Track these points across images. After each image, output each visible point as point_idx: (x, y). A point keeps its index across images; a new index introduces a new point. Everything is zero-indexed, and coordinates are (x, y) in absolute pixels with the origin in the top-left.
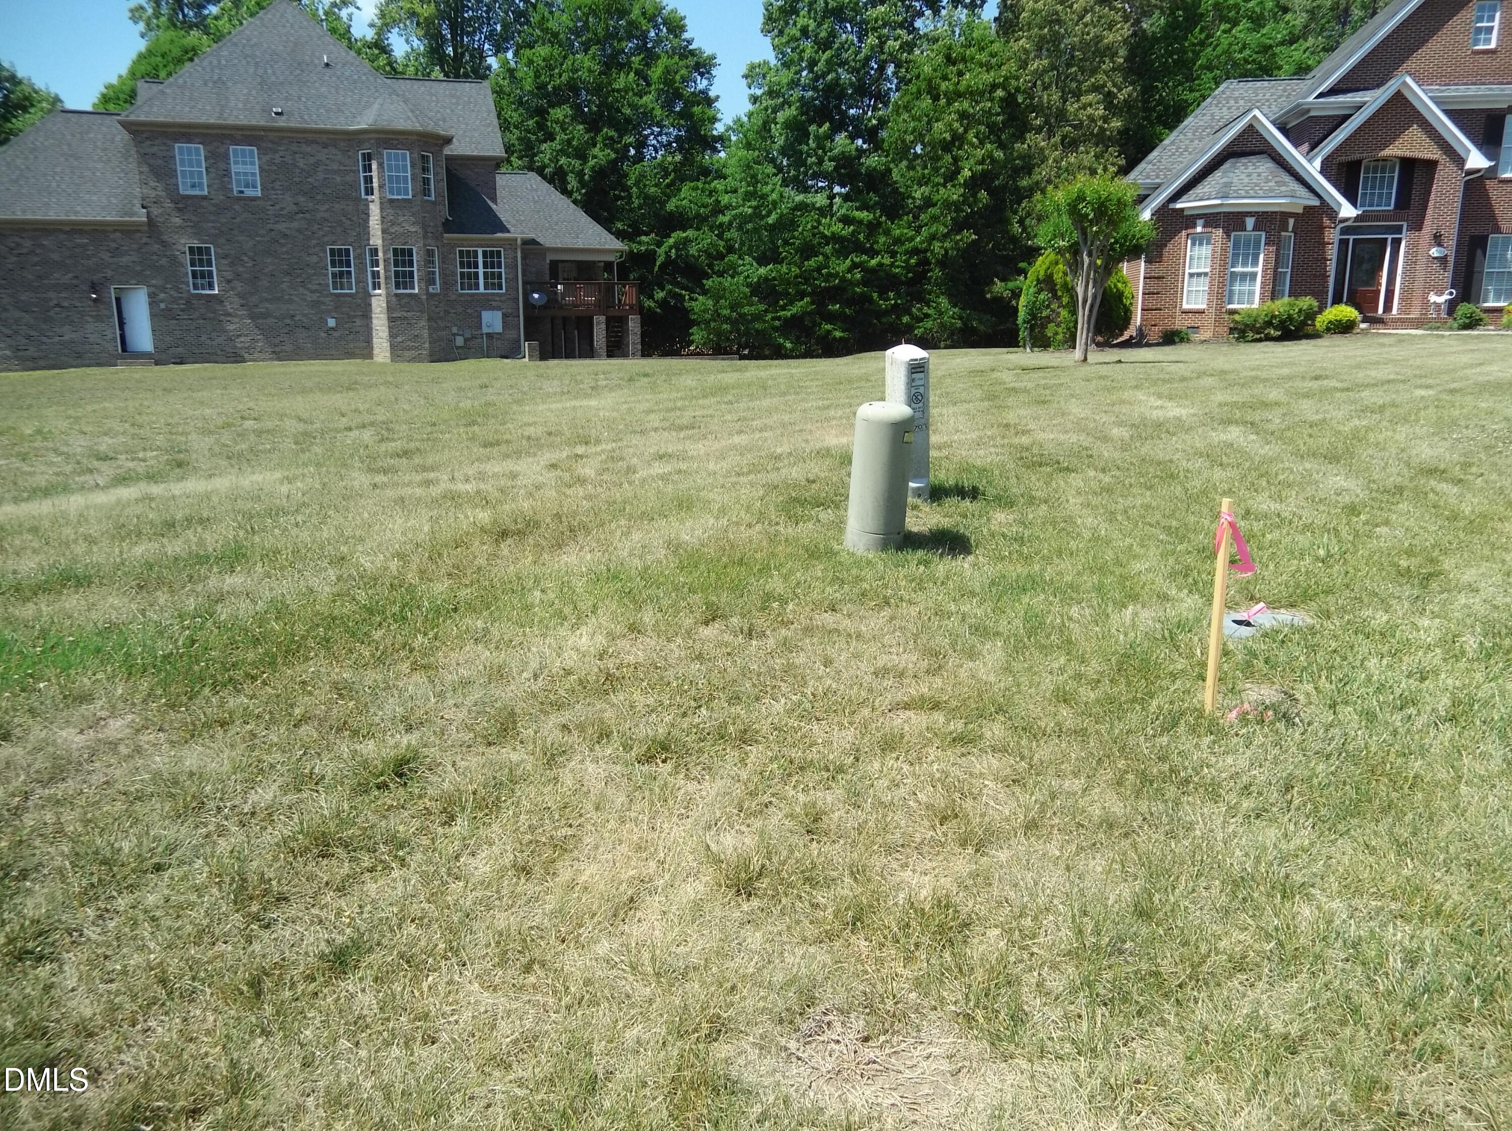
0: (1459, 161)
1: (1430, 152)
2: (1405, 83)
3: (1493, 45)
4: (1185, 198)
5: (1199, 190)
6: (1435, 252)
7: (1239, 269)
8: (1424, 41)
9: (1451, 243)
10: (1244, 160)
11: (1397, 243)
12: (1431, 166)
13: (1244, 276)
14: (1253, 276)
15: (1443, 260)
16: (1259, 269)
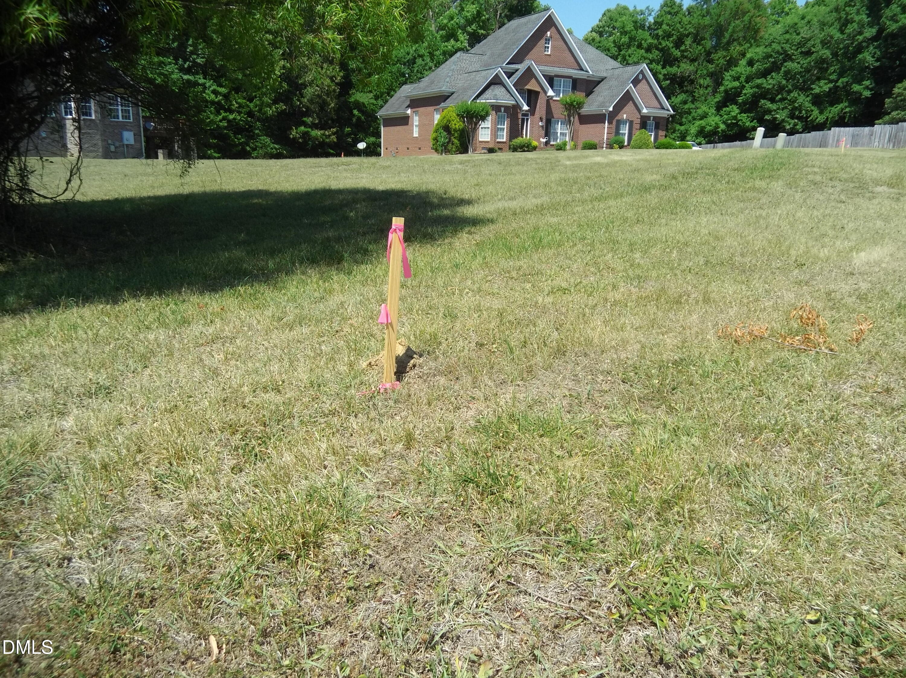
0: (545, 93)
1: (538, 89)
2: (532, 64)
3: (549, 53)
4: (480, 98)
5: (484, 96)
6: (540, 124)
7: (499, 126)
8: (532, 49)
9: (544, 121)
10: (496, 86)
11: (527, 120)
12: (537, 93)
13: (501, 129)
14: (504, 129)
15: (542, 126)
16: (505, 127)
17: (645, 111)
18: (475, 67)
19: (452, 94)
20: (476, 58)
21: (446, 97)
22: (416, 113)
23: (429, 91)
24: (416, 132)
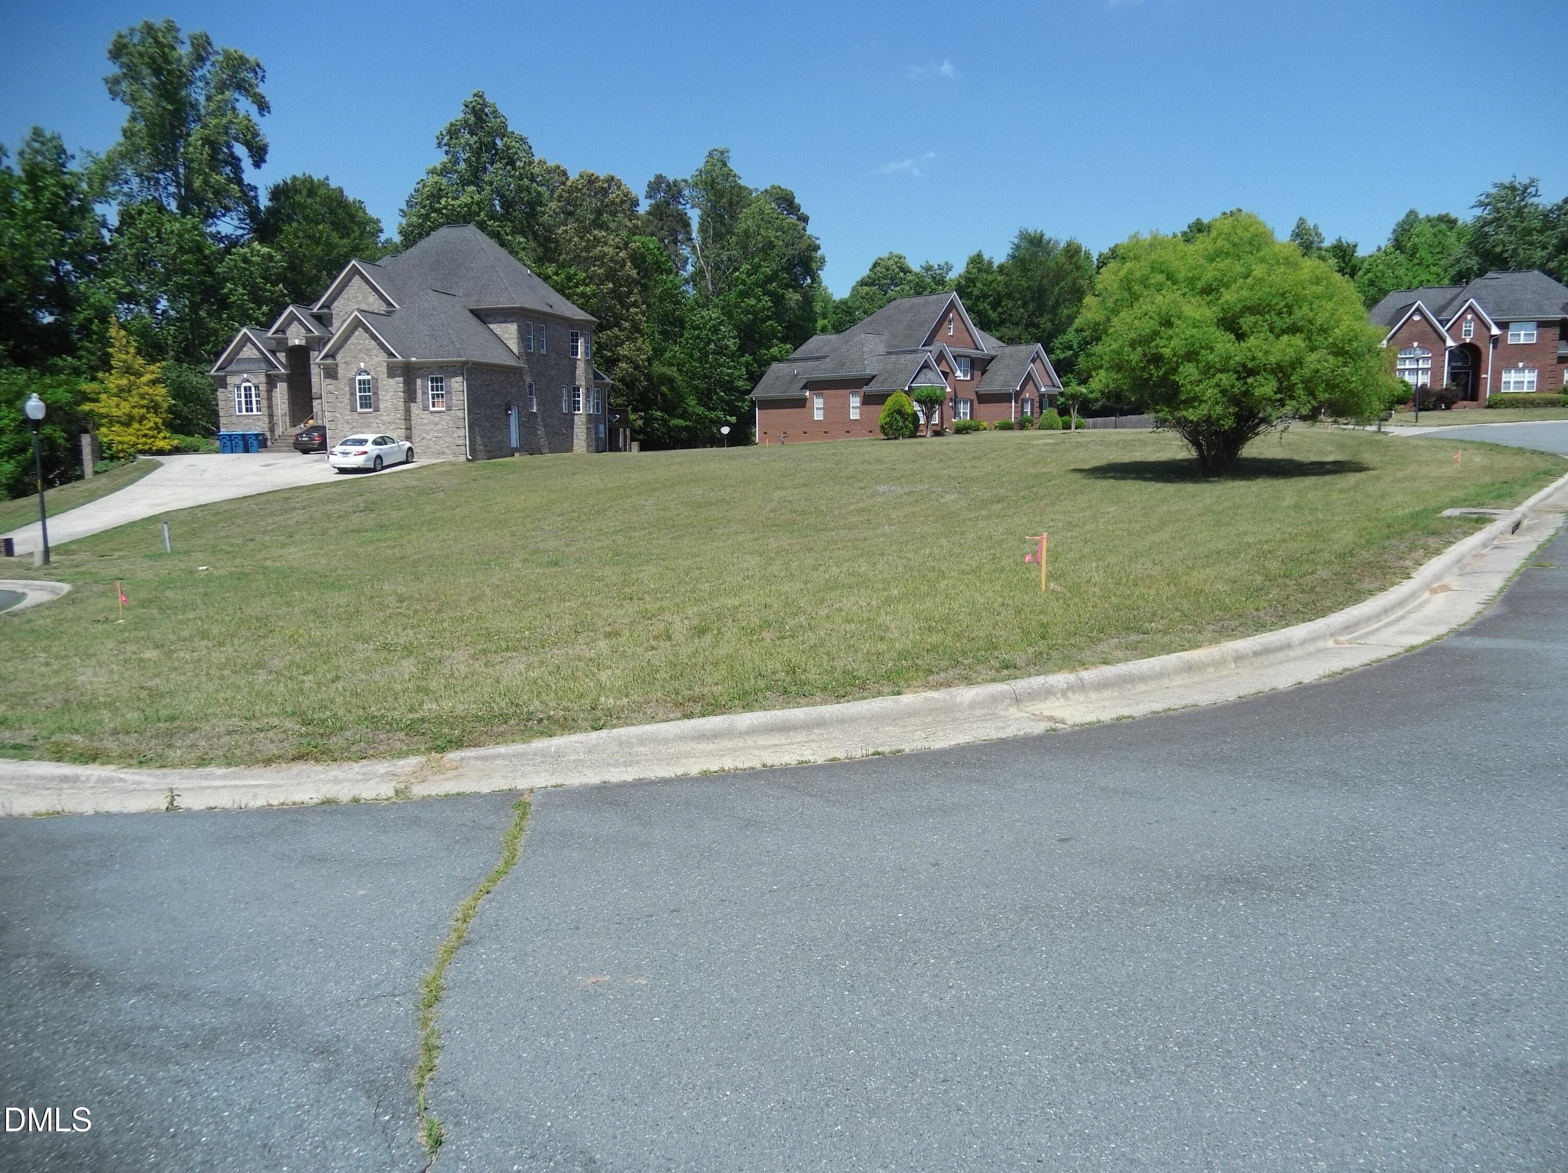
1: (947, 370)
3: (952, 334)
12: (947, 374)
17: (1043, 389)
18: (881, 349)
19: (874, 377)
20: (877, 338)
21: (868, 380)
22: (818, 396)
23: (843, 374)
24: (818, 416)
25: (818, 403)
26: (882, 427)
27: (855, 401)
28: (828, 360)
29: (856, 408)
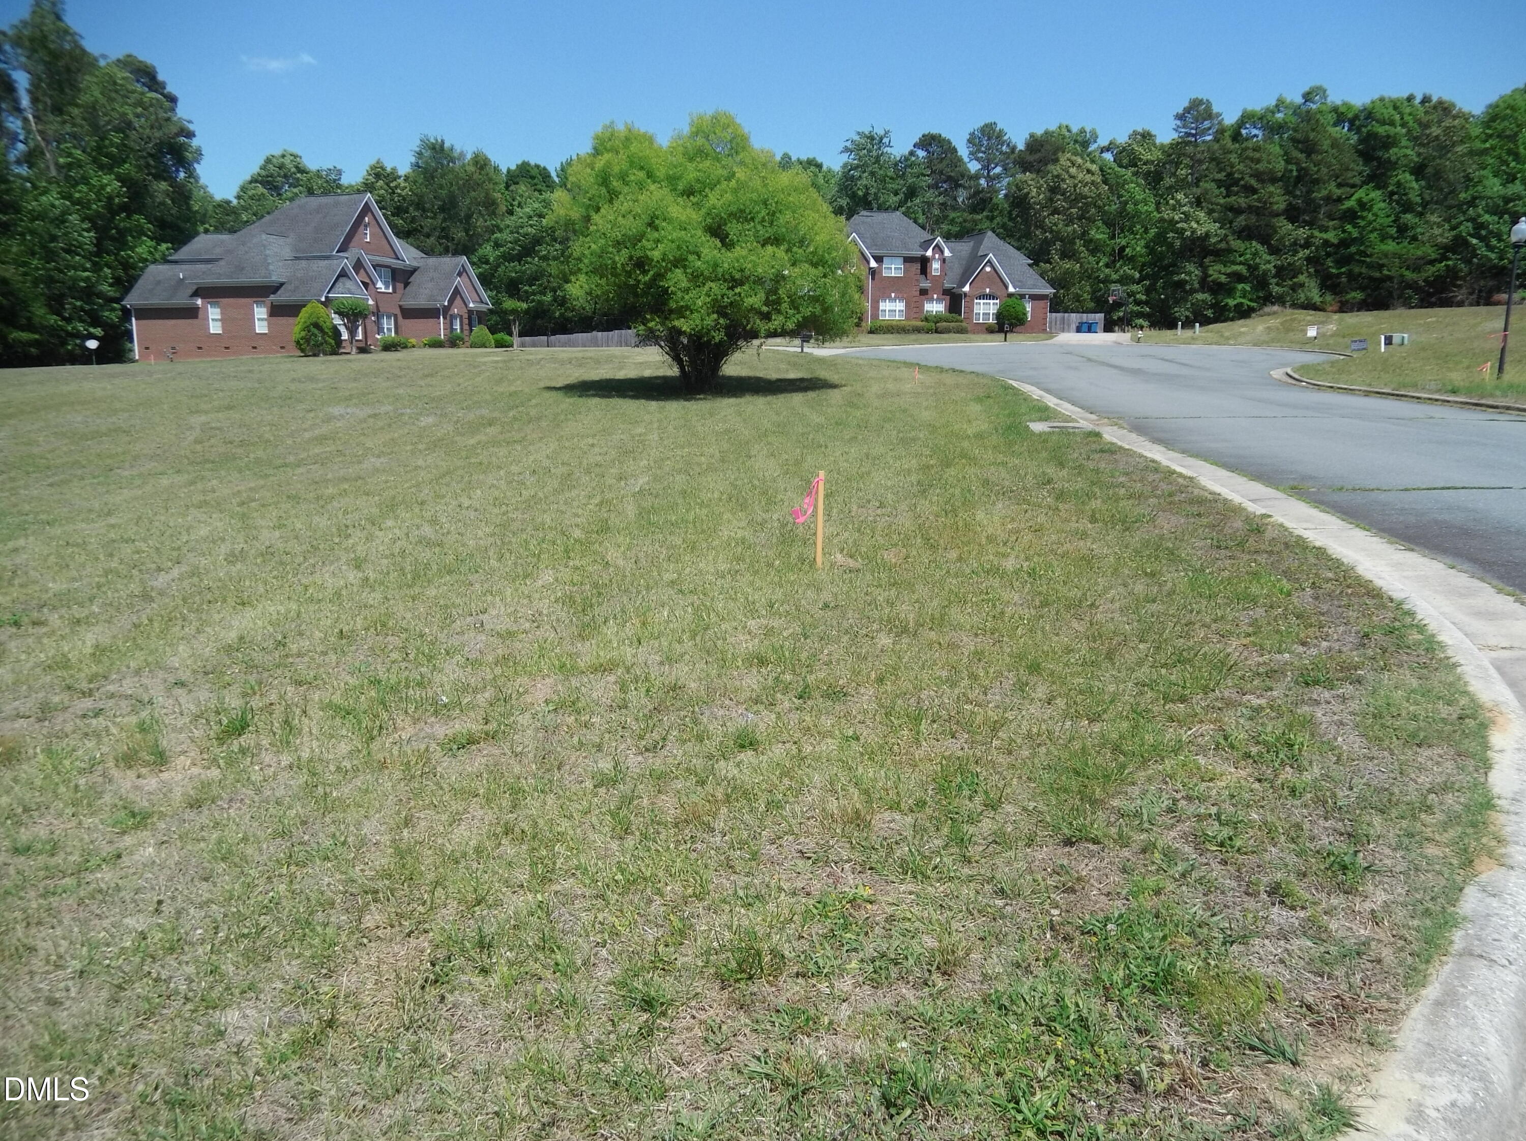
1: (367, 280)
3: (369, 240)
4: (332, 292)
5: (336, 289)
8: (355, 235)
15: (375, 321)
17: (471, 305)
18: (287, 253)
19: (282, 284)
20: (281, 241)
21: (275, 288)
22: (213, 305)
23: (243, 279)
24: (215, 328)
25: (214, 313)
26: (298, 343)
27: (260, 313)
28: (222, 263)
29: (262, 320)
